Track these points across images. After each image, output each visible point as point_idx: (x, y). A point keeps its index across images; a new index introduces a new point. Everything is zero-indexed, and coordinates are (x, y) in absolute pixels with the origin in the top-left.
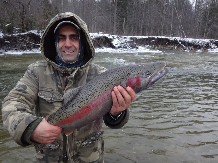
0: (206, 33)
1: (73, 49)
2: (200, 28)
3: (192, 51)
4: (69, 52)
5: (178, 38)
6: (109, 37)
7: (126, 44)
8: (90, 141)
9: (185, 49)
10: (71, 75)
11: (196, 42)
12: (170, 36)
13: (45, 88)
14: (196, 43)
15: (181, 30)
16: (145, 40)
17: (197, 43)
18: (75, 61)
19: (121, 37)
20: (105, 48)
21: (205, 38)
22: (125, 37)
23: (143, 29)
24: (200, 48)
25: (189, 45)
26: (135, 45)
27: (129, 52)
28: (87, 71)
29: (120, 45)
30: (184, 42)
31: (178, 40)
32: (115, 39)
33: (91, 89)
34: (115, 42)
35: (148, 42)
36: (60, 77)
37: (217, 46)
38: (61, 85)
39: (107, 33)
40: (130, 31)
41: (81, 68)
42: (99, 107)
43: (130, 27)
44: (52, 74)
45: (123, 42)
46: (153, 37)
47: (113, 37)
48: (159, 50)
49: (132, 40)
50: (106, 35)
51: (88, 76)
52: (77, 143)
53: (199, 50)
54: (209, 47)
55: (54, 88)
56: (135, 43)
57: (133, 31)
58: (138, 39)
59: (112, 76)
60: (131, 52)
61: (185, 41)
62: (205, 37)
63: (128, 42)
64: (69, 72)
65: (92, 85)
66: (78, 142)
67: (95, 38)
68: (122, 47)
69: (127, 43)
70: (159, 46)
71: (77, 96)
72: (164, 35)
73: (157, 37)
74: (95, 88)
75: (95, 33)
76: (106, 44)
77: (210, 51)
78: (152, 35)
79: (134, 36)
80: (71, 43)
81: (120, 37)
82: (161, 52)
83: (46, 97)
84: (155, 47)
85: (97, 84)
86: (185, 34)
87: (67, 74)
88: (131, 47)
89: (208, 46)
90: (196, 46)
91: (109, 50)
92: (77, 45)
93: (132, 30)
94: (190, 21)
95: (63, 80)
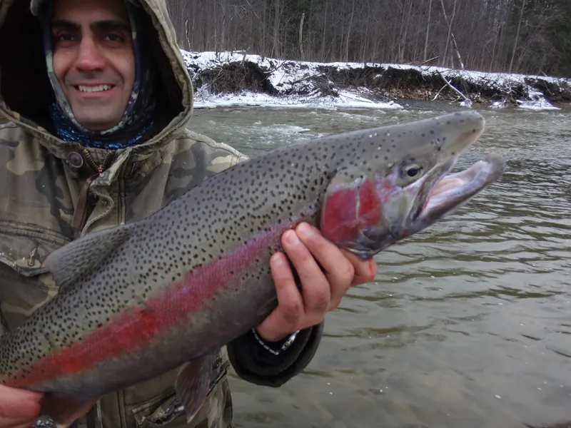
0: (516, 58)
1: (109, 76)
2: (501, 44)
3: (478, 104)
4: (96, 89)
5: (444, 69)
6: (260, 65)
7: (305, 83)
8: (180, 405)
9: (461, 101)
10: (101, 175)
11: (489, 81)
12: (423, 65)
13: (10, 221)
14: (489, 85)
15: (452, 50)
16: (358, 74)
17: (492, 85)
18: (121, 124)
19: (293, 65)
20: (249, 94)
21: (513, 72)
22: (304, 63)
23: (352, 43)
24: (498, 99)
25: (471, 88)
26: (332, 87)
27: (313, 105)
28: (168, 160)
29: (290, 86)
30: (458, 82)
31: (444, 75)
32: (276, 69)
33: (164, 242)
34: (277, 79)
35: (364, 79)
36: (69, 182)
37: (542, 94)
38: (71, 211)
39: (254, 54)
40: (317, 49)
41: (142, 150)
42: (193, 319)
43: (317, 36)
44: (36, 172)
45: (298, 79)
46: (379, 65)
47: (271, 63)
48: (393, 102)
49: (321, 72)
50: (253, 58)
51: (170, 175)
52: (134, 411)
53: (496, 104)
54: (522, 95)
55: (45, 220)
56: (329, 83)
57: (326, 49)
58: (338, 70)
59: (252, 189)
60: (319, 107)
61: (462, 79)
62: (513, 68)
63: (311, 78)
64: (98, 164)
65: (169, 223)
66: (139, 409)
67: (222, 65)
68: (295, 93)
69: (308, 80)
70: (394, 90)
71: (109, 260)
72: (408, 60)
73: (390, 68)
74: (179, 239)
75: (223, 51)
76: (251, 83)
77: (525, 105)
78: (376, 61)
79: (326, 62)
80: (100, 56)
81: (290, 63)
82: (399, 106)
83: (14, 258)
84: (383, 93)
85: (191, 221)
86: (460, 60)
87: (88, 171)
88: (320, 93)
89: (519, 92)
90: (491, 93)
91: (262, 99)
92: (123, 62)
93: (324, 44)
94: (476, 24)
95: (79, 191)
